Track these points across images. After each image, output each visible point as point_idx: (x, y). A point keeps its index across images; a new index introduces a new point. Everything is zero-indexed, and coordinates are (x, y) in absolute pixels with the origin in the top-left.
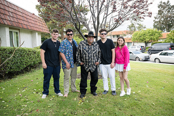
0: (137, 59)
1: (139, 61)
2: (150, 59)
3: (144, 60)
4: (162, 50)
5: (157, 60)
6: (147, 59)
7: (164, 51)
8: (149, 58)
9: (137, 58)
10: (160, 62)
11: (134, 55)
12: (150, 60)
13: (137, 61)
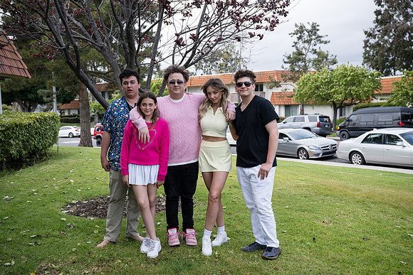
0: (302, 155)
1: (308, 159)
2: (337, 154)
3: (320, 156)
4: (371, 129)
5: (355, 158)
6: (329, 155)
7: (375, 131)
8: (335, 152)
9: (300, 152)
10: (364, 163)
11: (294, 141)
12: (336, 157)
13: (301, 161)
